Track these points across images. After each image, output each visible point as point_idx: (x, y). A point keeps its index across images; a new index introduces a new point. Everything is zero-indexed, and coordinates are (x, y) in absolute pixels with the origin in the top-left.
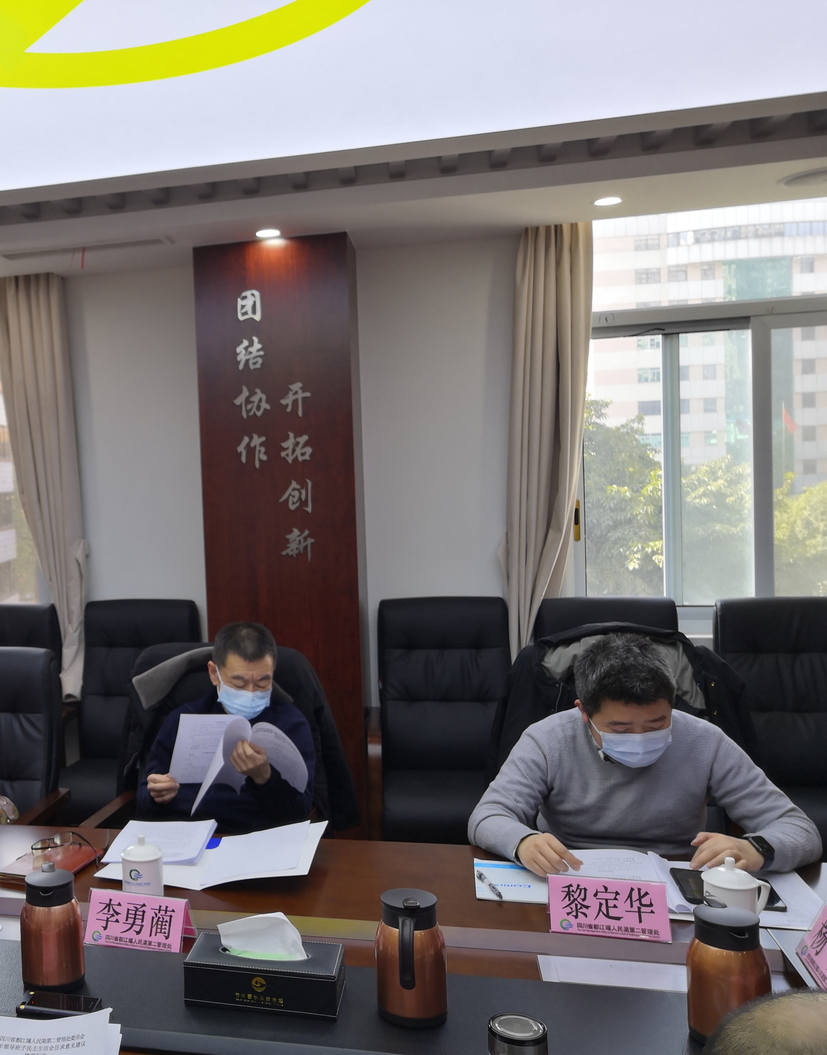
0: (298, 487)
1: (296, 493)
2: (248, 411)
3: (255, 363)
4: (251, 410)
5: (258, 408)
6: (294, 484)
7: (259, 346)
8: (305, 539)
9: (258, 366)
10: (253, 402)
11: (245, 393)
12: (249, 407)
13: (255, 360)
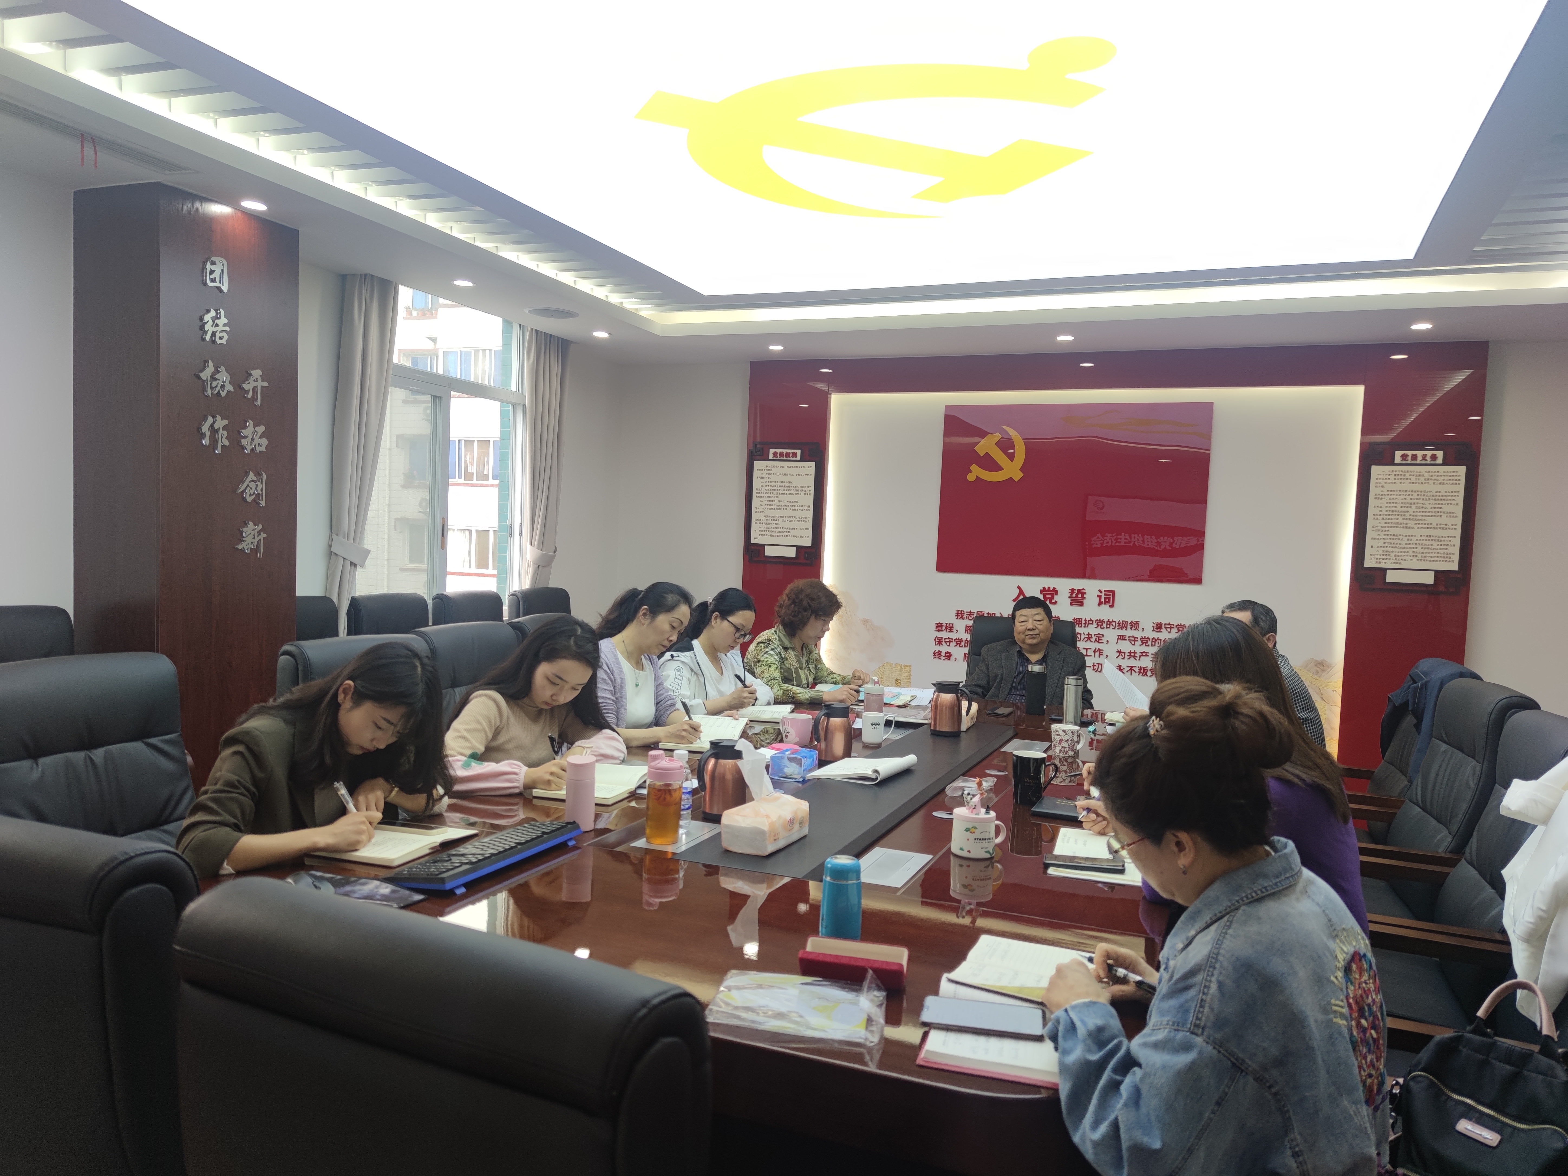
0: (255, 478)
1: (252, 485)
2: (212, 388)
3: (221, 338)
4: (216, 387)
5: (223, 386)
6: (251, 476)
7: (225, 321)
8: (259, 532)
9: (224, 341)
10: (219, 380)
11: (210, 368)
12: (214, 384)
13: (221, 335)
